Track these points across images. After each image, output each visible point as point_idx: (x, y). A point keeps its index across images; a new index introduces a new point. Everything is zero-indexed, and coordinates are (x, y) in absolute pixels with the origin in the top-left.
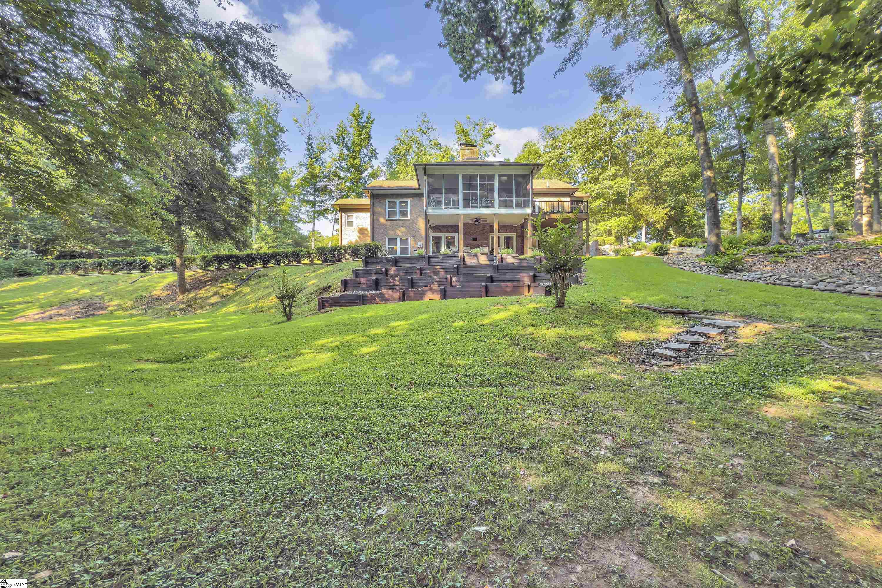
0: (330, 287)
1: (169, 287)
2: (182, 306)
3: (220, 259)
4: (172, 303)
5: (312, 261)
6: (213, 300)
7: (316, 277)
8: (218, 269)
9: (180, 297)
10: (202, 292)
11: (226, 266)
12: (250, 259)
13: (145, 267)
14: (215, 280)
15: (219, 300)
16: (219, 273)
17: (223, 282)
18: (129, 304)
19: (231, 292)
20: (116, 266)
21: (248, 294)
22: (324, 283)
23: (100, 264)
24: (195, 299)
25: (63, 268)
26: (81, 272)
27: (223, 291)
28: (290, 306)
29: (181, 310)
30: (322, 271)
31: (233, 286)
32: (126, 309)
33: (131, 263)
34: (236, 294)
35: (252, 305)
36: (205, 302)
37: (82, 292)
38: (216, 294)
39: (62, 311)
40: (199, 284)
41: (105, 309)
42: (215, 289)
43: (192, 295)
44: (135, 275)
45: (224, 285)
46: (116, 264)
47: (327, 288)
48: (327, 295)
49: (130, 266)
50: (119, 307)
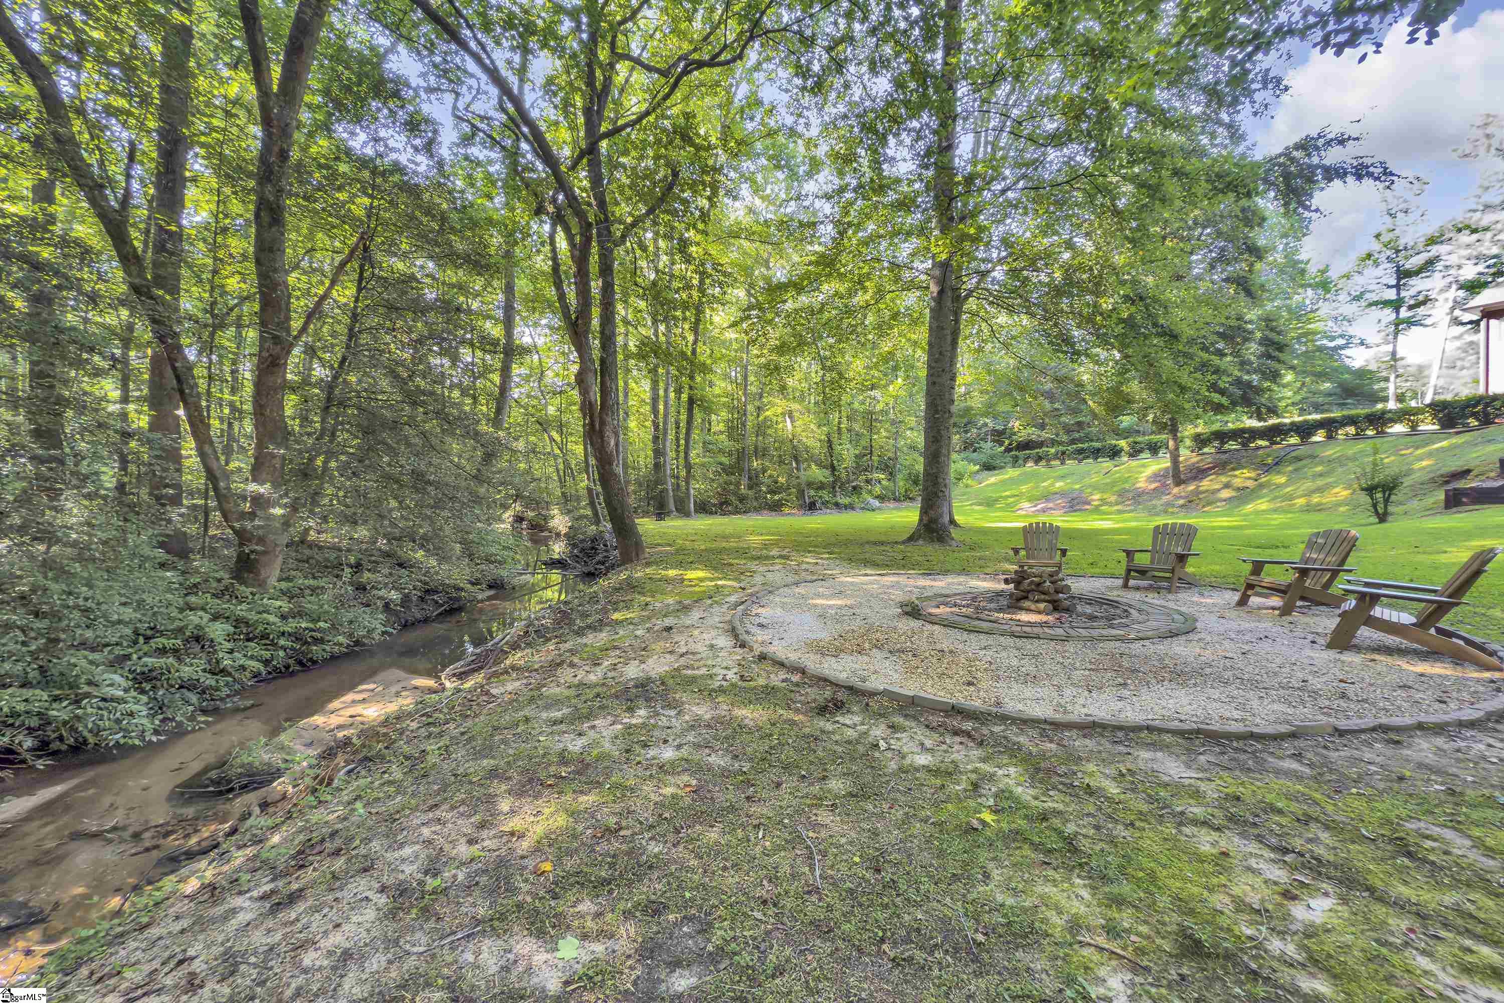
0: (1468, 471)
1: (1155, 477)
2: (1181, 502)
3: (1221, 436)
4: (1166, 498)
5: (1414, 428)
6: (1225, 494)
7: (1430, 455)
8: (1220, 451)
9: (1176, 490)
10: (1206, 484)
11: (1232, 445)
12: (1274, 433)
13: (1115, 453)
14: (1221, 466)
15: (1234, 494)
16: (1224, 457)
17: (1234, 469)
18: (1113, 499)
19: (1250, 484)
20: (1082, 455)
21: (1285, 485)
22: (1454, 465)
23: (1063, 453)
24: (1197, 492)
25: (1026, 459)
26: (1043, 463)
27: (1238, 482)
28: (1387, 501)
29: (1182, 506)
30: (1445, 444)
31: (1253, 475)
32: (1111, 504)
33: (1098, 450)
34: (1261, 486)
35: (1301, 501)
36: (1211, 498)
37: (1058, 485)
38: (1227, 486)
39: (1051, 505)
40: (1199, 473)
41: (1089, 503)
42: (1224, 479)
43: (1191, 488)
44: (1106, 464)
45: (1237, 473)
46: (1080, 451)
47: (1464, 473)
48: (1462, 484)
49: (1096, 453)
50: (1104, 502)
